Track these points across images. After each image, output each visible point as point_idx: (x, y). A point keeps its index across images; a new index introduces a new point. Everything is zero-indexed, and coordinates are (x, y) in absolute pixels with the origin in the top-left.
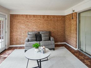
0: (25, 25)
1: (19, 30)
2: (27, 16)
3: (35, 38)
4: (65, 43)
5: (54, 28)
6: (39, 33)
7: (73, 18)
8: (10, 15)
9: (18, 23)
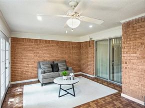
0: (35, 53)
1: (25, 60)
2: (36, 40)
3: (51, 69)
4: (80, 73)
5: (69, 57)
6: (54, 62)
7: (90, 46)
8: (12, 38)
9: (24, 50)
